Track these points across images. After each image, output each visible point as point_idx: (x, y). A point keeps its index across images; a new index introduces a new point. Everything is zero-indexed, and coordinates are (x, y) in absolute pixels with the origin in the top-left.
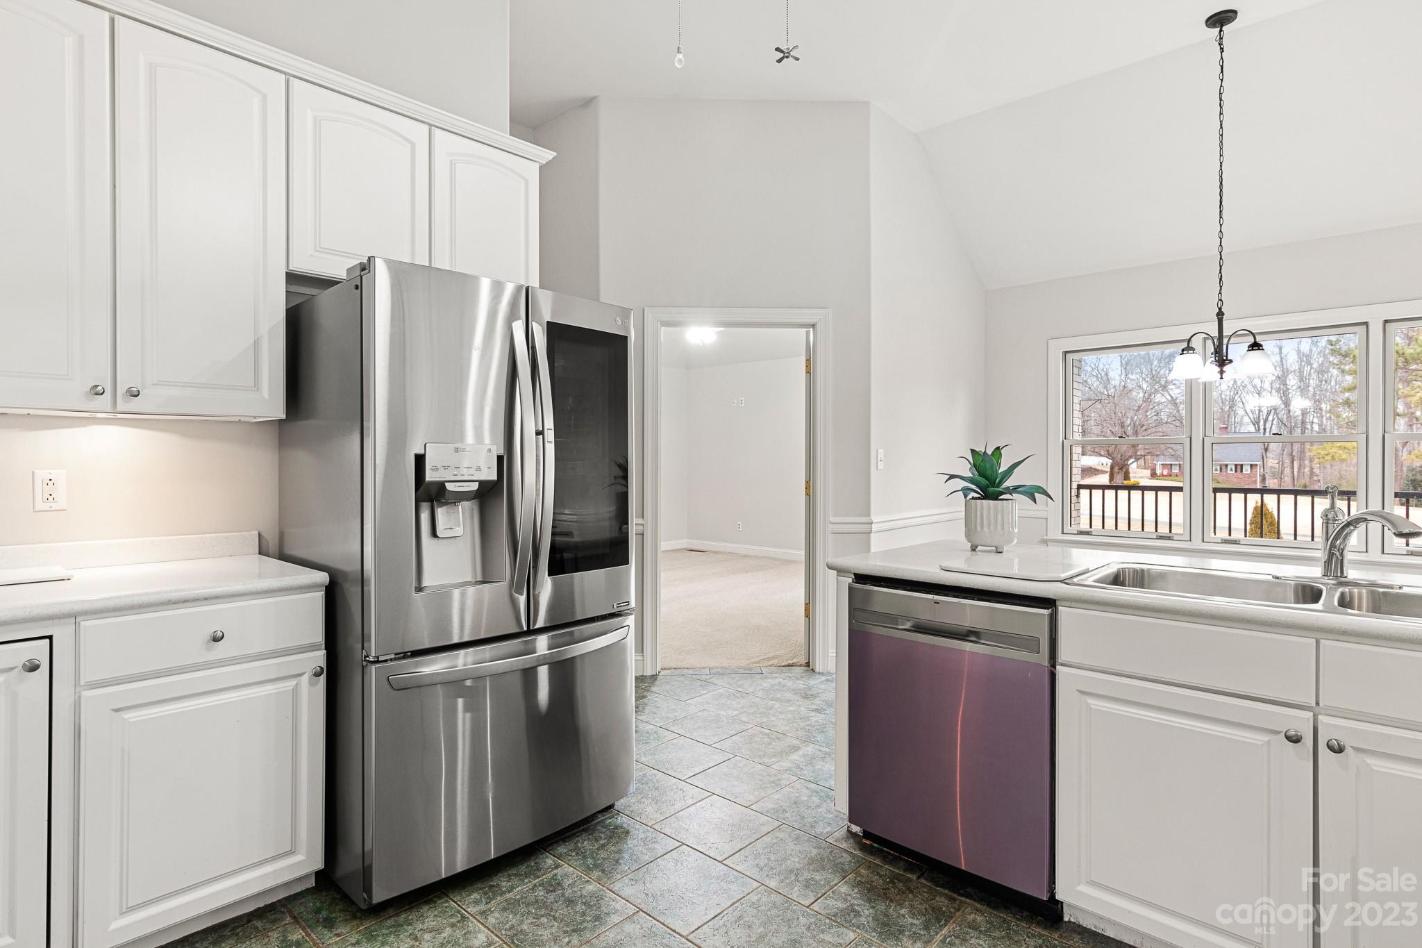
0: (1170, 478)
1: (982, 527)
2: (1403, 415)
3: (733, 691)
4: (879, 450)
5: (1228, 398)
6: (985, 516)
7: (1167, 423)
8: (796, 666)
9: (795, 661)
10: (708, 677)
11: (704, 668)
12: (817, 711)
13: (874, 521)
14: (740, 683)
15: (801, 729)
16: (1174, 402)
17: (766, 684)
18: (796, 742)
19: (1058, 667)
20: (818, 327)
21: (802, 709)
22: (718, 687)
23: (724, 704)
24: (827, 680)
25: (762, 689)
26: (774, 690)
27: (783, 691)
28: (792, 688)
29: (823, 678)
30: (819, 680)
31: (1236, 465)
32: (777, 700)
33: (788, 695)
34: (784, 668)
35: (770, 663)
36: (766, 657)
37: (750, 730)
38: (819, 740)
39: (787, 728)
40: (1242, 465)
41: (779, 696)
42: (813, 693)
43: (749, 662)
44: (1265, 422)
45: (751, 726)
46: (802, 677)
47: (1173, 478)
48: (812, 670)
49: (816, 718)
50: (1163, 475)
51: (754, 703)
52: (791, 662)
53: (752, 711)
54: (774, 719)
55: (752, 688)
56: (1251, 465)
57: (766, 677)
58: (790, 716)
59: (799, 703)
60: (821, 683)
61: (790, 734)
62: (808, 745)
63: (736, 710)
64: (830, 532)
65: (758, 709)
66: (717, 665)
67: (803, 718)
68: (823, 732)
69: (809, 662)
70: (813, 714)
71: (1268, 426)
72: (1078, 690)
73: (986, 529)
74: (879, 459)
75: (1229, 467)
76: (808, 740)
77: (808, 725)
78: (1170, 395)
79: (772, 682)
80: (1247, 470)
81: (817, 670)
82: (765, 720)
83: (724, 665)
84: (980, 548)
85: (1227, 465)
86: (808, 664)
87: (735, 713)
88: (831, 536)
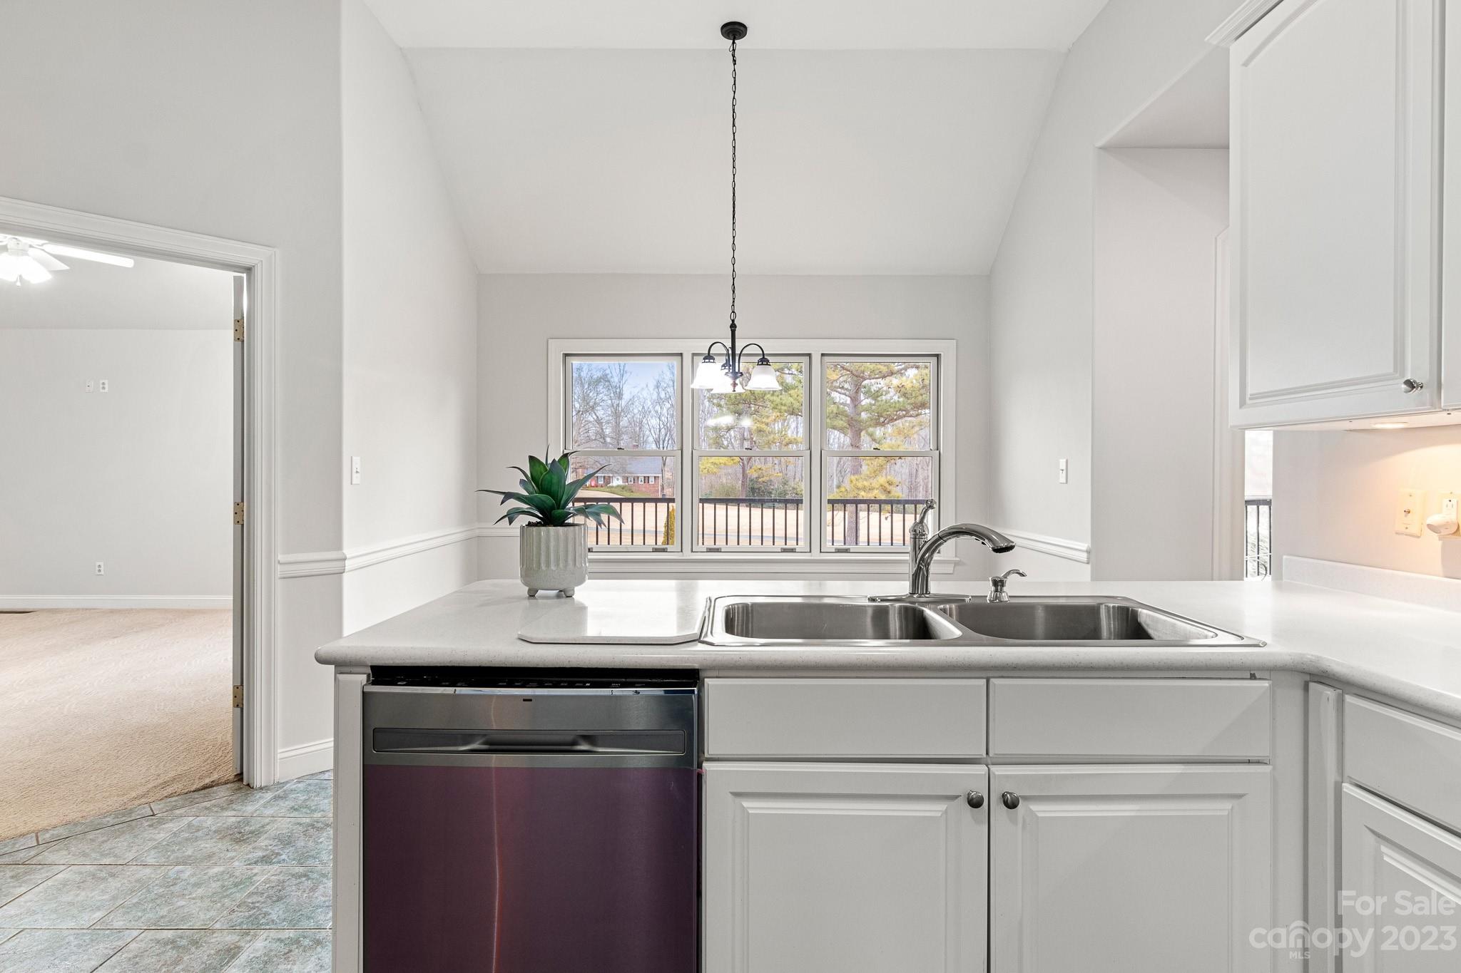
0: (597, 489)
1: (548, 564)
2: (748, 440)
3: (92, 868)
4: (354, 458)
5: (638, 420)
6: (552, 548)
7: (595, 440)
8: (218, 785)
9: (215, 777)
10: (33, 853)
11: (22, 835)
12: (266, 860)
13: (347, 556)
14: (106, 846)
15: (239, 906)
16: (599, 421)
17: (161, 835)
18: (231, 938)
19: (705, 765)
20: (258, 273)
21: (236, 864)
22: (56, 870)
23: (71, 904)
24: (276, 798)
25: (155, 848)
26: (179, 843)
27: (197, 839)
28: (213, 828)
29: (269, 795)
30: (262, 802)
31: (645, 477)
32: (184, 862)
33: (207, 845)
34: (196, 795)
35: (170, 790)
36: (160, 781)
37: (133, 946)
38: (274, 917)
39: (212, 913)
40: (648, 477)
41: (189, 852)
42: (253, 828)
43: (125, 799)
44: (664, 442)
45: (135, 933)
46: (232, 802)
47: (599, 488)
48: (248, 785)
49: (265, 875)
50: (591, 486)
51: (138, 881)
52: (207, 781)
53: (135, 901)
54: (182, 903)
55: (134, 849)
56: (655, 477)
57: (162, 821)
58: (215, 886)
59: (230, 854)
60: (265, 806)
61: (218, 926)
62: (255, 935)
63: (98, 909)
64: (279, 574)
65: (149, 891)
66: (54, 821)
67: (241, 883)
68: (279, 899)
69: (242, 774)
70: (257, 869)
71: (666, 444)
72: (731, 793)
73: (553, 567)
74: (354, 471)
75: (640, 479)
76: (253, 925)
77: (250, 895)
78: (596, 415)
79: (173, 826)
80: (652, 481)
81: (257, 783)
82: (164, 912)
83: (72, 816)
84: (540, 592)
85: (638, 477)
86: (240, 777)
87: (98, 915)
88: (279, 583)
